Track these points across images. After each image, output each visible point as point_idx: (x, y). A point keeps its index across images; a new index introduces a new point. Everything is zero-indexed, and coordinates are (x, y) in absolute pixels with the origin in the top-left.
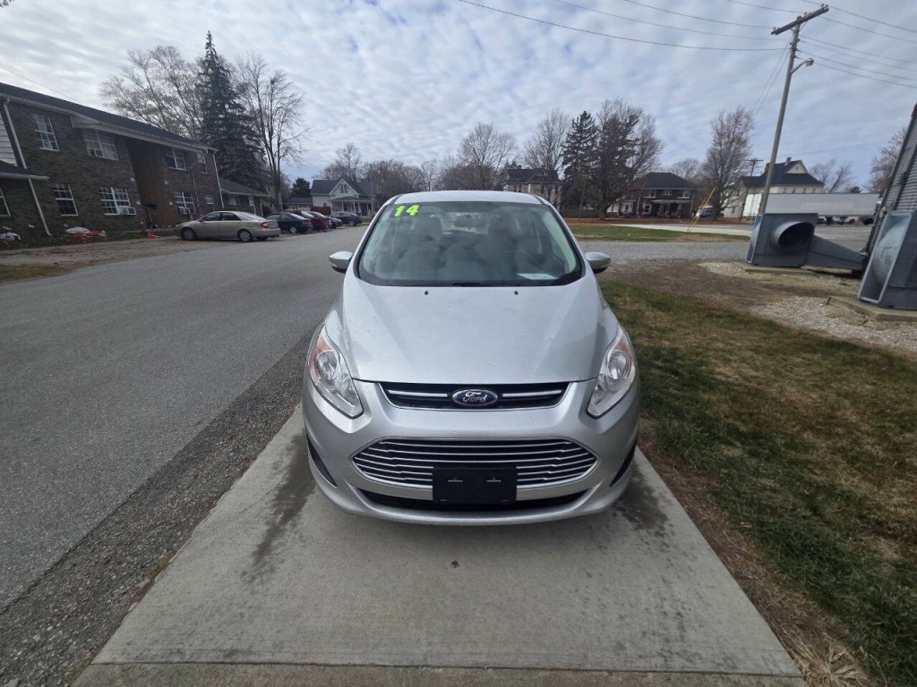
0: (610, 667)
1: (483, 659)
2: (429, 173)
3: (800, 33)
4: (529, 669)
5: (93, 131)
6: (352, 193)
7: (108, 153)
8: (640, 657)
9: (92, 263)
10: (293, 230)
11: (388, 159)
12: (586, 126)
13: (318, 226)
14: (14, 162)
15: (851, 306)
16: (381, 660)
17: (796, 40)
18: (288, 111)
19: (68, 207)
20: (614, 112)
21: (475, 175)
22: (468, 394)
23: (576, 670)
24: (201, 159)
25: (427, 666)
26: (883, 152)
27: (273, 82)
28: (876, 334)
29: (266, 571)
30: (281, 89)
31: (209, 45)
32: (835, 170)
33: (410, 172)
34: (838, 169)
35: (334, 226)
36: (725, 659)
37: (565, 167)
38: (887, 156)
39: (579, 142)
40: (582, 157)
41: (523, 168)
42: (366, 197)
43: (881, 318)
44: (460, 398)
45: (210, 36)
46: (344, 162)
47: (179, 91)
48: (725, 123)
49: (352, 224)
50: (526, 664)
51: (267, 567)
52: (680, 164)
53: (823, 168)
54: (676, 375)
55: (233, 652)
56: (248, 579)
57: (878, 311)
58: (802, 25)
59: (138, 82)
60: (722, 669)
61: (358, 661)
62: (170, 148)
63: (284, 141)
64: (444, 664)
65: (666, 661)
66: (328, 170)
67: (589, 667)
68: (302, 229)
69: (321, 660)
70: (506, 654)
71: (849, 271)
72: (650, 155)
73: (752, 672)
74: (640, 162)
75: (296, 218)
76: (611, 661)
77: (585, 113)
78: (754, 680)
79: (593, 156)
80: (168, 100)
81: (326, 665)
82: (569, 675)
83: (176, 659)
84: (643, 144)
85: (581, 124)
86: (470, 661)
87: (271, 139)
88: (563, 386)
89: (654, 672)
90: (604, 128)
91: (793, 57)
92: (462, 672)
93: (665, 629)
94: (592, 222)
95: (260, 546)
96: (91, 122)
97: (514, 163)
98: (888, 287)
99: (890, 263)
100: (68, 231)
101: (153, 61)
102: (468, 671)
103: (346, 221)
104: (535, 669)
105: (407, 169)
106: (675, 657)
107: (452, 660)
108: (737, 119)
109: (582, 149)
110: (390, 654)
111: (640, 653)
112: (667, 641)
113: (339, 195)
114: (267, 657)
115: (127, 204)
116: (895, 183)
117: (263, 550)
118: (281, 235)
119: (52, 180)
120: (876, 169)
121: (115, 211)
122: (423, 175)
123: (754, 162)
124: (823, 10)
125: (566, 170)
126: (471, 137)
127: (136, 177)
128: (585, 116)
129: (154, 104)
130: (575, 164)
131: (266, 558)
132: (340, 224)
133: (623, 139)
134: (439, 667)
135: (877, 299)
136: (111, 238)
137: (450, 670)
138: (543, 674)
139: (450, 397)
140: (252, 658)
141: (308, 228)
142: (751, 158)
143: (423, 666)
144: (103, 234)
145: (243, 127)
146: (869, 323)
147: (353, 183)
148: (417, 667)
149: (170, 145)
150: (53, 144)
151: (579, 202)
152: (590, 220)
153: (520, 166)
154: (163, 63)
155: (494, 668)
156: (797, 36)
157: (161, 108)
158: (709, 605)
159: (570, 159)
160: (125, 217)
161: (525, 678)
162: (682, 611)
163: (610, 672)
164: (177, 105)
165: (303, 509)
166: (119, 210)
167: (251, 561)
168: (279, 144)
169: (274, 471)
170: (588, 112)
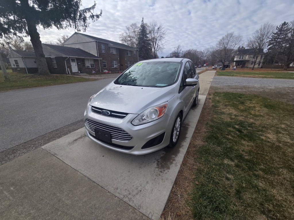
0: (110, 191)
1: (88, 175)
2: (206, 52)
4: (94, 182)
5: (112, 47)
7: (114, 52)
8: (119, 193)
9: (104, 78)
12: (285, 28)
14: (97, 55)
18: (161, 37)
19: (105, 66)
23: (102, 187)
24: (135, 53)
27: (158, 29)
30: (160, 30)
31: (142, 21)
36: (139, 206)
37: (269, 47)
39: (279, 35)
40: (279, 42)
41: (246, 49)
45: (143, 18)
46: (176, 51)
47: (135, 35)
50: (94, 181)
51: (73, 143)
54: (239, 132)
55: (56, 154)
56: (69, 144)
59: (127, 34)
60: (135, 207)
61: (69, 165)
62: (128, 50)
63: (159, 46)
65: (124, 197)
67: (106, 188)
69: (64, 161)
70: (93, 177)
73: (143, 213)
76: (111, 190)
77: (285, 22)
78: (141, 215)
80: (133, 37)
81: (64, 162)
82: (100, 187)
83: (49, 151)
85: (282, 27)
87: (155, 45)
88: (127, 114)
89: (118, 198)
92: (82, 175)
93: (133, 192)
94: (279, 71)
95: (76, 139)
96: (111, 45)
97: (243, 47)
100: (104, 71)
101: (131, 27)
104: (95, 182)
106: (127, 198)
109: (280, 39)
111: (120, 192)
112: (130, 194)
114: (59, 157)
115: (117, 65)
119: (103, 59)
121: (114, 66)
125: (269, 48)
126: (223, 39)
127: (119, 58)
128: (284, 24)
129: (129, 39)
130: (275, 45)
136: (112, 73)
138: (95, 184)
139: (101, 111)
140: (57, 156)
144: (110, 72)
145: (147, 43)
149: (128, 49)
150: (104, 51)
151: (273, 62)
152: (278, 69)
153: (245, 48)
154: (133, 28)
155: (88, 178)
157: (131, 40)
158: (152, 194)
159: (273, 43)
160: (116, 68)
161: (91, 183)
162: (142, 191)
163: (109, 192)
164: (134, 38)
166: (115, 66)
167: (72, 141)
168: (157, 47)
170: (287, 22)
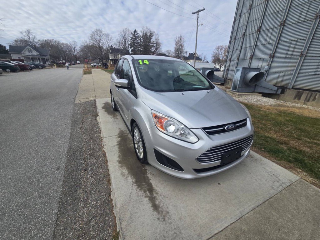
1: (253, 206)
3: (199, 15)
4: (263, 203)
6: (35, 53)
8: (278, 188)
10: (8, 70)
11: (51, 39)
12: (137, 35)
13: (24, 68)
15: (231, 92)
16: (232, 221)
17: (198, 17)
20: (146, 31)
21: (98, 49)
22: (230, 126)
23: (271, 198)
25: (244, 216)
26: (214, 52)
28: (239, 99)
29: (166, 214)
32: (203, 56)
33: (64, 46)
34: (204, 56)
35: (32, 69)
36: (289, 181)
38: (214, 53)
39: (135, 40)
40: (136, 46)
41: (115, 48)
42: (43, 55)
43: (239, 95)
44: (227, 128)
46: (26, 38)
48: (178, 39)
49: (41, 68)
51: (164, 213)
52: (166, 51)
53: (201, 55)
56: (162, 220)
57: (238, 93)
58: (199, 13)
60: (291, 183)
64: (247, 212)
65: (282, 186)
66: (16, 41)
67: (273, 195)
68: (13, 70)
70: (256, 202)
71: (220, 83)
72: (159, 47)
73: (295, 181)
74: (156, 49)
75: (8, 64)
76: (274, 192)
79: (140, 45)
82: (272, 200)
84: (156, 43)
86: (251, 208)
88: (246, 120)
89: (283, 190)
90: (143, 36)
91: (198, 22)
92: (252, 212)
93: (275, 179)
95: (152, 206)
97: (112, 46)
98: (238, 87)
99: (238, 81)
102: (253, 211)
103: (37, 67)
105: (63, 44)
106: (282, 184)
107: (247, 210)
108: (181, 38)
109: (136, 43)
110: (232, 218)
112: (278, 182)
113: (27, 54)
116: (228, 60)
117: (156, 207)
118: (3, 73)
120: (212, 57)
122: (71, 48)
123: (186, 52)
124: (204, 10)
128: (135, 31)
130: (135, 48)
131: (160, 209)
132: (34, 68)
133: (149, 41)
134: (246, 214)
135: (236, 90)
137: (249, 213)
138: (267, 202)
139: (224, 129)
141: (18, 69)
142: (185, 51)
143: (243, 216)
146: (236, 96)
147: (35, 48)
148: (241, 217)
155: (257, 207)
156: (198, 16)
158: (276, 170)
159: (133, 46)
161: (265, 205)
162: (273, 174)
163: (277, 194)
165: (153, 186)
167: (155, 213)
169: (125, 177)
170: (137, 30)
